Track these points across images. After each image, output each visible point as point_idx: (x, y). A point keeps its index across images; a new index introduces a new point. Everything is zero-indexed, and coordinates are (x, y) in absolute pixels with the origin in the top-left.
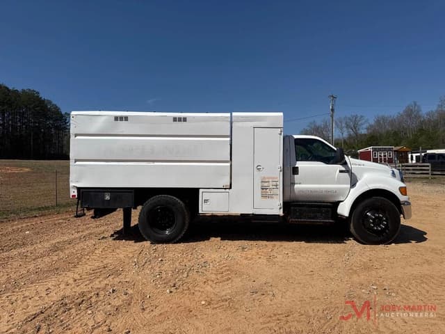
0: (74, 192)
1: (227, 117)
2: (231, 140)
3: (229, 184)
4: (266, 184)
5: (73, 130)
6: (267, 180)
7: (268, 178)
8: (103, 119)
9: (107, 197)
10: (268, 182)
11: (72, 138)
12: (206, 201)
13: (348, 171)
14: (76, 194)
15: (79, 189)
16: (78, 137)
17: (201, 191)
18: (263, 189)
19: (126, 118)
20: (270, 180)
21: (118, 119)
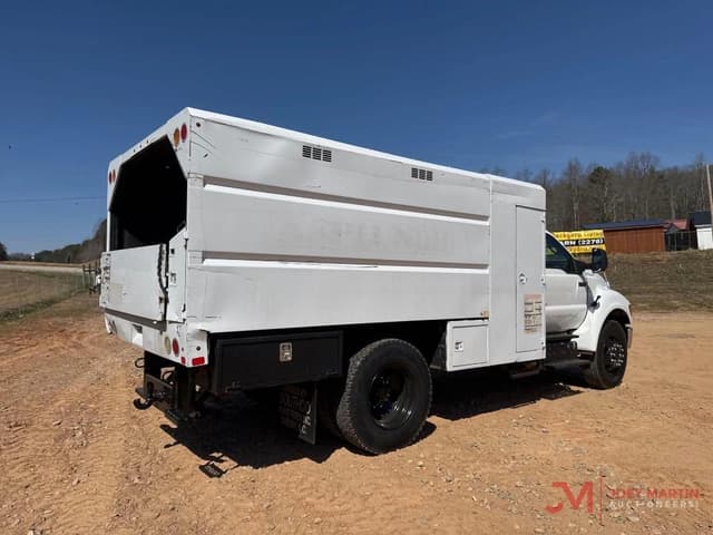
0: (199, 350)
1: (485, 182)
4: (529, 308)
6: (530, 301)
8: (276, 146)
9: (286, 354)
10: (532, 303)
11: (193, 188)
12: (458, 345)
13: (585, 284)
14: (204, 353)
17: (449, 326)
18: (526, 316)
19: (328, 155)
20: (534, 301)
21: (307, 151)
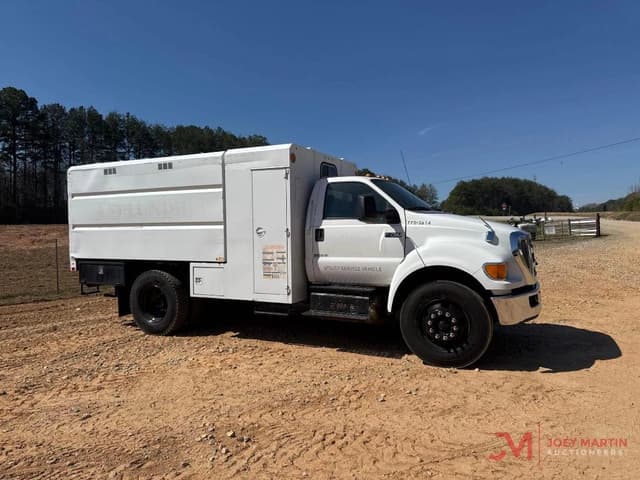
0: (73, 264)
1: (218, 158)
2: (224, 191)
3: (223, 256)
4: (269, 257)
5: (70, 190)
6: (270, 251)
7: (273, 247)
8: (95, 172)
9: (102, 272)
10: (272, 253)
11: (70, 199)
12: (198, 280)
13: (401, 234)
14: (75, 266)
15: (77, 260)
16: (75, 198)
17: (192, 265)
18: (265, 263)
19: (114, 170)
20: (275, 251)
21: (107, 172)
